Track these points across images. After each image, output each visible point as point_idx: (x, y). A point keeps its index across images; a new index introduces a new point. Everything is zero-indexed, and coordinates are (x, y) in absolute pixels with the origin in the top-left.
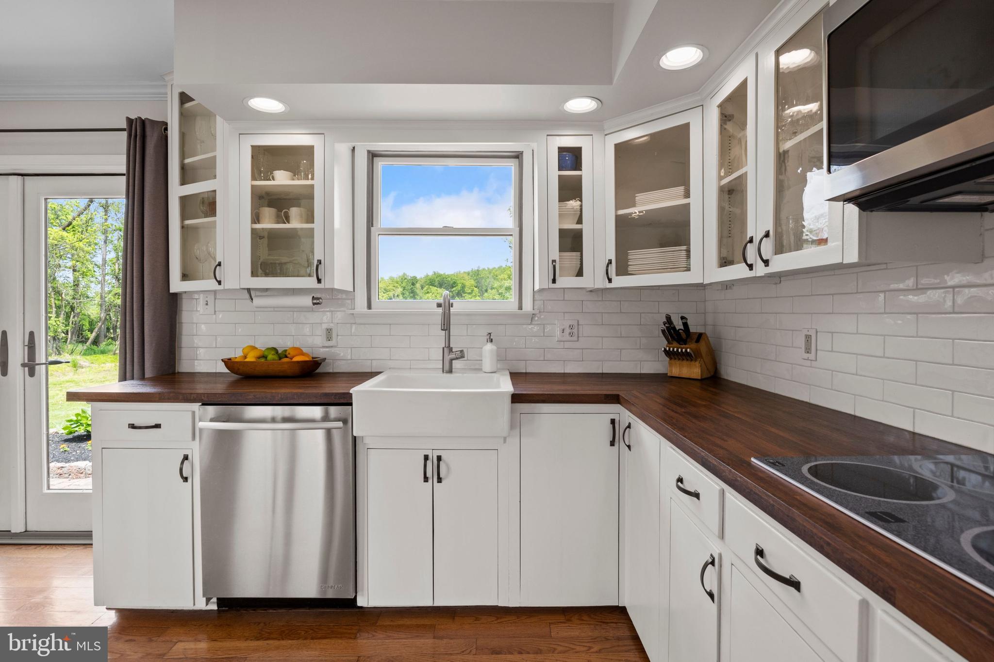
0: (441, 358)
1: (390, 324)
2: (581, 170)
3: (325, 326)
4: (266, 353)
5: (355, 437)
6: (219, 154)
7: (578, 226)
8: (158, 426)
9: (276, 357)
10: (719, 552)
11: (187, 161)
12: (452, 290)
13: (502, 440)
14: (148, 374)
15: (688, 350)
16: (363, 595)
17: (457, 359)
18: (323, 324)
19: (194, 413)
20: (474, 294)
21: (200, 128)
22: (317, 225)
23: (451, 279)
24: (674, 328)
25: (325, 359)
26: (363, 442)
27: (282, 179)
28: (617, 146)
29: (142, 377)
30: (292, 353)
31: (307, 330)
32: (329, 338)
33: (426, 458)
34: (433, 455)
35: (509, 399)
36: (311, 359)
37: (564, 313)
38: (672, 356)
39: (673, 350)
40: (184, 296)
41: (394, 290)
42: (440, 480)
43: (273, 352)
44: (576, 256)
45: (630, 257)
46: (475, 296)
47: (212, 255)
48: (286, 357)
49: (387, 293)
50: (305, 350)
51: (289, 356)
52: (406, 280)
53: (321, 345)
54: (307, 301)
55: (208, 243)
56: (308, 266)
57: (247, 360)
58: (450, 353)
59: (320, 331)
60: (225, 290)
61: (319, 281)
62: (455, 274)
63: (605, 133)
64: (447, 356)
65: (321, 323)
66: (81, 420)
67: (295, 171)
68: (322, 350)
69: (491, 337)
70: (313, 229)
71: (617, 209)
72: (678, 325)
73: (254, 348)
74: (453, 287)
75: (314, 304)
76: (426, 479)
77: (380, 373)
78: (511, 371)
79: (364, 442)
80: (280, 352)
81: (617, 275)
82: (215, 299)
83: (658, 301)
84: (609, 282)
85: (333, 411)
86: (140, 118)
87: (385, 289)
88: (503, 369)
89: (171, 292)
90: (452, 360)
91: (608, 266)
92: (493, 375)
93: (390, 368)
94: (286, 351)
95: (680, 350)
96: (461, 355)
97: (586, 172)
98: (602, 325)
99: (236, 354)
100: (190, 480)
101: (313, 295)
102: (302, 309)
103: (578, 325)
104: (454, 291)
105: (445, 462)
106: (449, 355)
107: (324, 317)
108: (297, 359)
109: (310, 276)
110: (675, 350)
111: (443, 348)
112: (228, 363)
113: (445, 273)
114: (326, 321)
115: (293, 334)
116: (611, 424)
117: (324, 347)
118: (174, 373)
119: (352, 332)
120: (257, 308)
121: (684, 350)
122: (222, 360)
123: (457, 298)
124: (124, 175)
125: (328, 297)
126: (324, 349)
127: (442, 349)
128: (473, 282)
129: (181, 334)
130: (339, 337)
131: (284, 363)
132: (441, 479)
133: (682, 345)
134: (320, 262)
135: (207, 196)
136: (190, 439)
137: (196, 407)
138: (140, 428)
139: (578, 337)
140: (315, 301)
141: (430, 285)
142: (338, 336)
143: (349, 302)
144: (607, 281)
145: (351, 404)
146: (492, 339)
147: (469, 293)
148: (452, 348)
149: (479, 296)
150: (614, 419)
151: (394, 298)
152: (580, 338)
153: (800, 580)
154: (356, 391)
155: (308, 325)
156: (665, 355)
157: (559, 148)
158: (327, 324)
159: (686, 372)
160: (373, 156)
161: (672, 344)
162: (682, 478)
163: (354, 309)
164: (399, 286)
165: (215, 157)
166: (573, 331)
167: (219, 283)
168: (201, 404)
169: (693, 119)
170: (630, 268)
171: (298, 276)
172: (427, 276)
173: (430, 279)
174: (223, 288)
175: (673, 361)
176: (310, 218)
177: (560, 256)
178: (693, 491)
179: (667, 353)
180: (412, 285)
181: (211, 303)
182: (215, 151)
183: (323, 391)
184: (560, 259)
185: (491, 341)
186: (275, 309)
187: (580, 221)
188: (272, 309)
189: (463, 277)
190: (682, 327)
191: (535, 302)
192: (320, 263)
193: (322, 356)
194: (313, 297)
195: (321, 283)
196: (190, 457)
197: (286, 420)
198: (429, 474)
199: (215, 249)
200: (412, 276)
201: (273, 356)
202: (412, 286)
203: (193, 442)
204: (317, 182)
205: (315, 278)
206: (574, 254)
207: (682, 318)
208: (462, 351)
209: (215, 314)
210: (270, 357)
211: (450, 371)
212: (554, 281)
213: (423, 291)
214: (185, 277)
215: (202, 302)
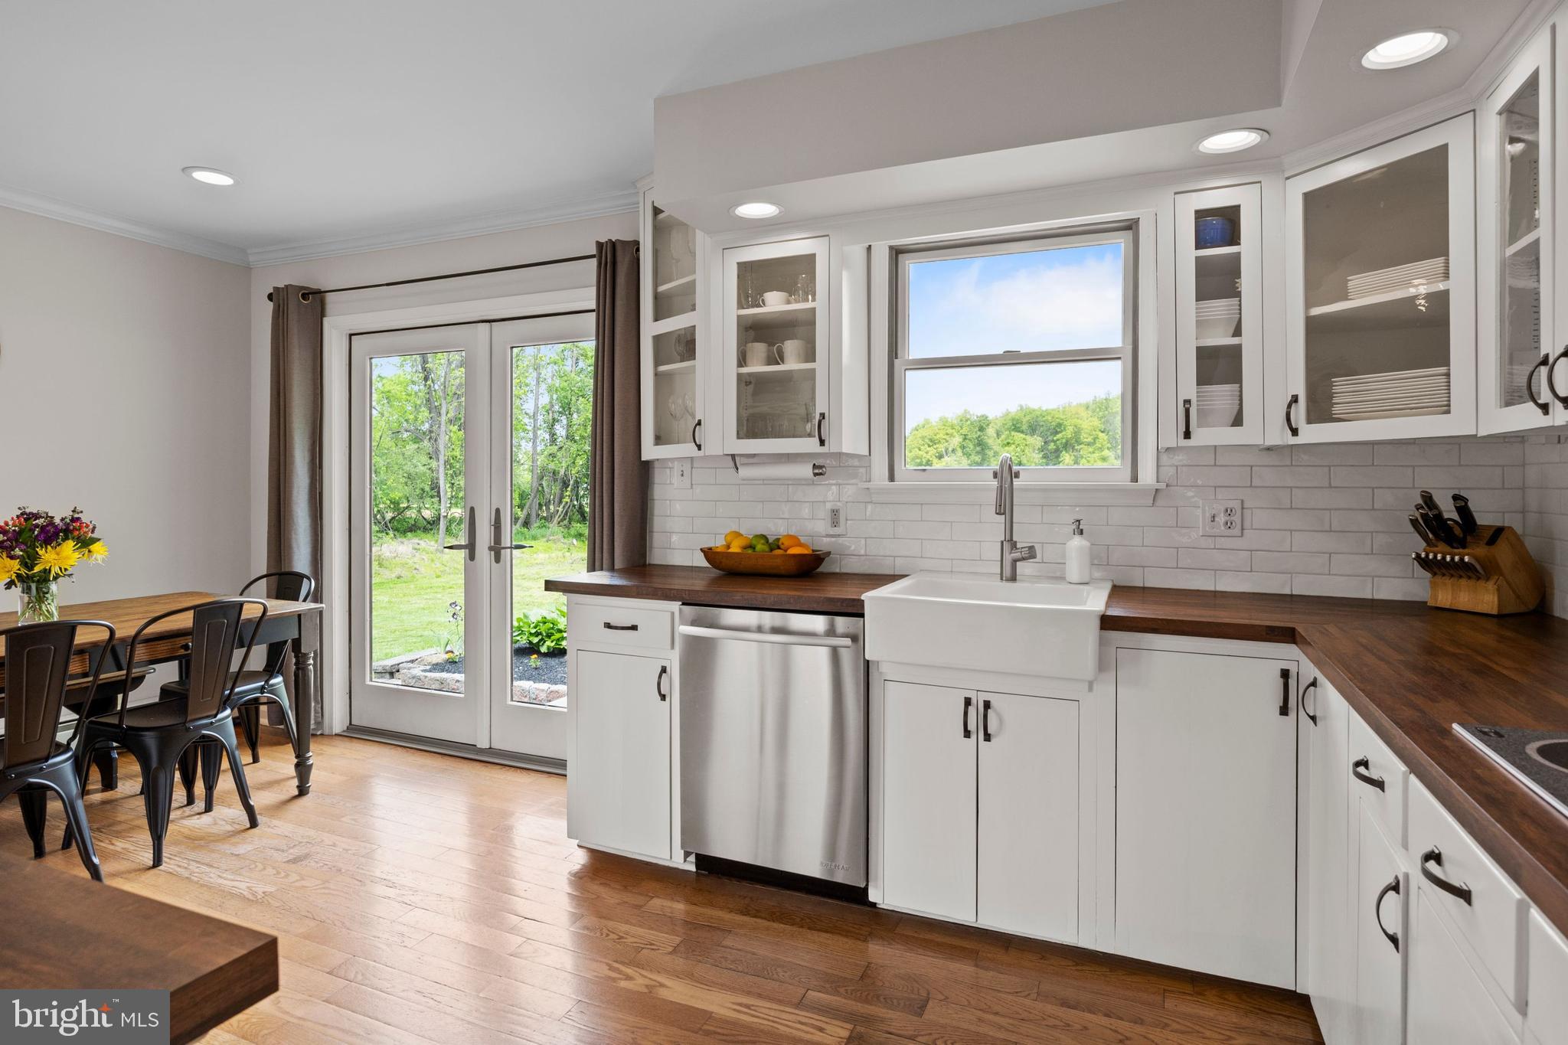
0: (999, 559)
1: (922, 504)
2: (1239, 244)
3: (829, 506)
4: (754, 542)
5: (868, 661)
6: (699, 277)
7: (1235, 341)
8: (634, 628)
9: (766, 548)
10: (1406, 871)
11: (662, 289)
12: (1055, 438)
13: (1086, 686)
14: (618, 565)
15: (1466, 559)
16: (876, 887)
17: (1023, 559)
18: (827, 503)
19: (673, 614)
20: (1098, 445)
21: (676, 242)
22: (819, 365)
23: (1053, 417)
24: (1439, 516)
25: (829, 553)
26: (878, 670)
27: (775, 303)
28: (1309, 197)
29: (612, 569)
30: (787, 543)
31: (806, 511)
32: (835, 523)
33: (968, 702)
34: (978, 699)
35: (1097, 623)
36: (811, 552)
37: (1215, 487)
38: (1436, 570)
39: (1435, 557)
40: (656, 465)
41: (947, 441)
42: (988, 737)
43: (762, 541)
44: (1232, 391)
45: (1336, 389)
46: (1101, 449)
47: (690, 410)
48: (779, 548)
49: (935, 447)
50: (803, 540)
51: (782, 547)
52: (969, 422)
53: (824, 533)
54: (806, 471)
55: (685, 394)
56: (808, 421)
57: (730, 551)
58: (1012, 550)
59: (824, 513)
60: (705, 457)
61: (822, 442)
62: (1061, 409)
63: (1286, 176)
64: (1007, 554)
65: (824, 502)
66: (522, 627)
67: (790, 289)
68: (826, 540)
69: (1081, 527)
70: (814, 370)
71: (1308, 305)
72: (1449, 512)
73: (738, 535)
74: (1057, 433)
75: (816, 474)
76: (967, 734)
77: (907, 576)
78: (1115, 583)
79: (880, 671)
80: (770, 541)
81: (1309, 421)
82: (692, 468)
83: (1414, 467)
84: (1293, 435)
85: (841, 623)
86: (610, 240)
87: (931, 440)
88: (1103, 580)
89: (642, 459)
90: (1015, 561)
91: (1289, 406)
92: (1081, 587)
93: (921, 570)
94: (778, 539)
95: (1448, 558)
96: (1031, 553)
97: (1247, 248)
98: (1291, 508)
99: (718, 543)
100: (668, 699)
101: (814, 462)
102: (798, 482)
103: (1243, 508)
104: (1058, 440)
105: (995, 711)
106: (1011, 553)
107: (829, 493)
108: (793, 551)
109: (810, 435)
110: (1439, 557)
111: (1002, 542)
112: (708, 553)
113: (1040, 408)
114: (831, 498)
115: (786, 516)
116: (1282, 677)
117: (828, 536)
118: (644, 565)
119: (868, 514)
120: (744, 480)
121: (1457, 558)
122: (701, 549)
123: (1064, 452)
124: (593, 311)
125: (834, 463)
126: (828, 539)
127: (1000, 544)
128: (1096, 423)
129: (652, 515)
130: (849, 522)
131: (778, 556)
132: (989, 735)
133: (1458, 548)
134: (823, 415)
135: (683, 333)
136: (669, 647)
137: (675, 606)
138: (616, 628)
139: (1243, 529)
140: (817, 471)
141: (1013, 430)
142: (847, 520)
143: (862, 470)
144: (1290, 432)
145: (862, 615)
146: (1082, 530)
147: (1089, 444)
148: (1016, 542)
149: (1108, 449)
150: (1288, 670)
151: (947, 454)
152: (1245, 531)
153: (1471, 889)
154: (871, 597)
155: (808, 504)
156: (1420, 568)
157: (1197, 212)
158: (833, 503)
159: (1466, 600)
160: (897, 252)
161: (1437, 547)
162: (1367, 761)
163: (870, 481)
164: (955, 434)
165: (694, 282)
166: (1234, 520)
167: (699, 447)
168: (681, 603)
169: (1456, 138)
170: (1337, 410)
171: (794, 437)
172: (1008, 413)
173: (1013, 420)
174: (703, 455)
175: (1439, 579)
176: (810, 355)
177: (1197, 392)
178: (1376, 779)
179: (1424, 563)
180: (980, 430)
181: (687, 473)
182: (694, 272)
183: (826, 596)
184: (1198, 397)
185: (1081, 532)
186: (765, 482)
187: (1237, 332)
188: (761, 482)
189: (1077, 413)
190: (1455, 516)
191: (1161, 469)
192: (824, 418)
193: (825, 549)
194: (814, 465)
195: (824, 445)
196: (668, 669)
197: (776, 630)
198: (972, 726)
199: (694, 401)
200: (979, 415)
201: (763, 546)
202: (979, 433)
203: (673, 651)
204: (819, 303)
205: (816, 440)
206: (1227, 387)
207: (1456, 498)
208: (1031, 548)
209: (692, 488)
210: (760, 547)
211: (1013, 578)
212: (1187, 435)
213: (999, 441)
214: (659, 440)
215: (676, 472)
